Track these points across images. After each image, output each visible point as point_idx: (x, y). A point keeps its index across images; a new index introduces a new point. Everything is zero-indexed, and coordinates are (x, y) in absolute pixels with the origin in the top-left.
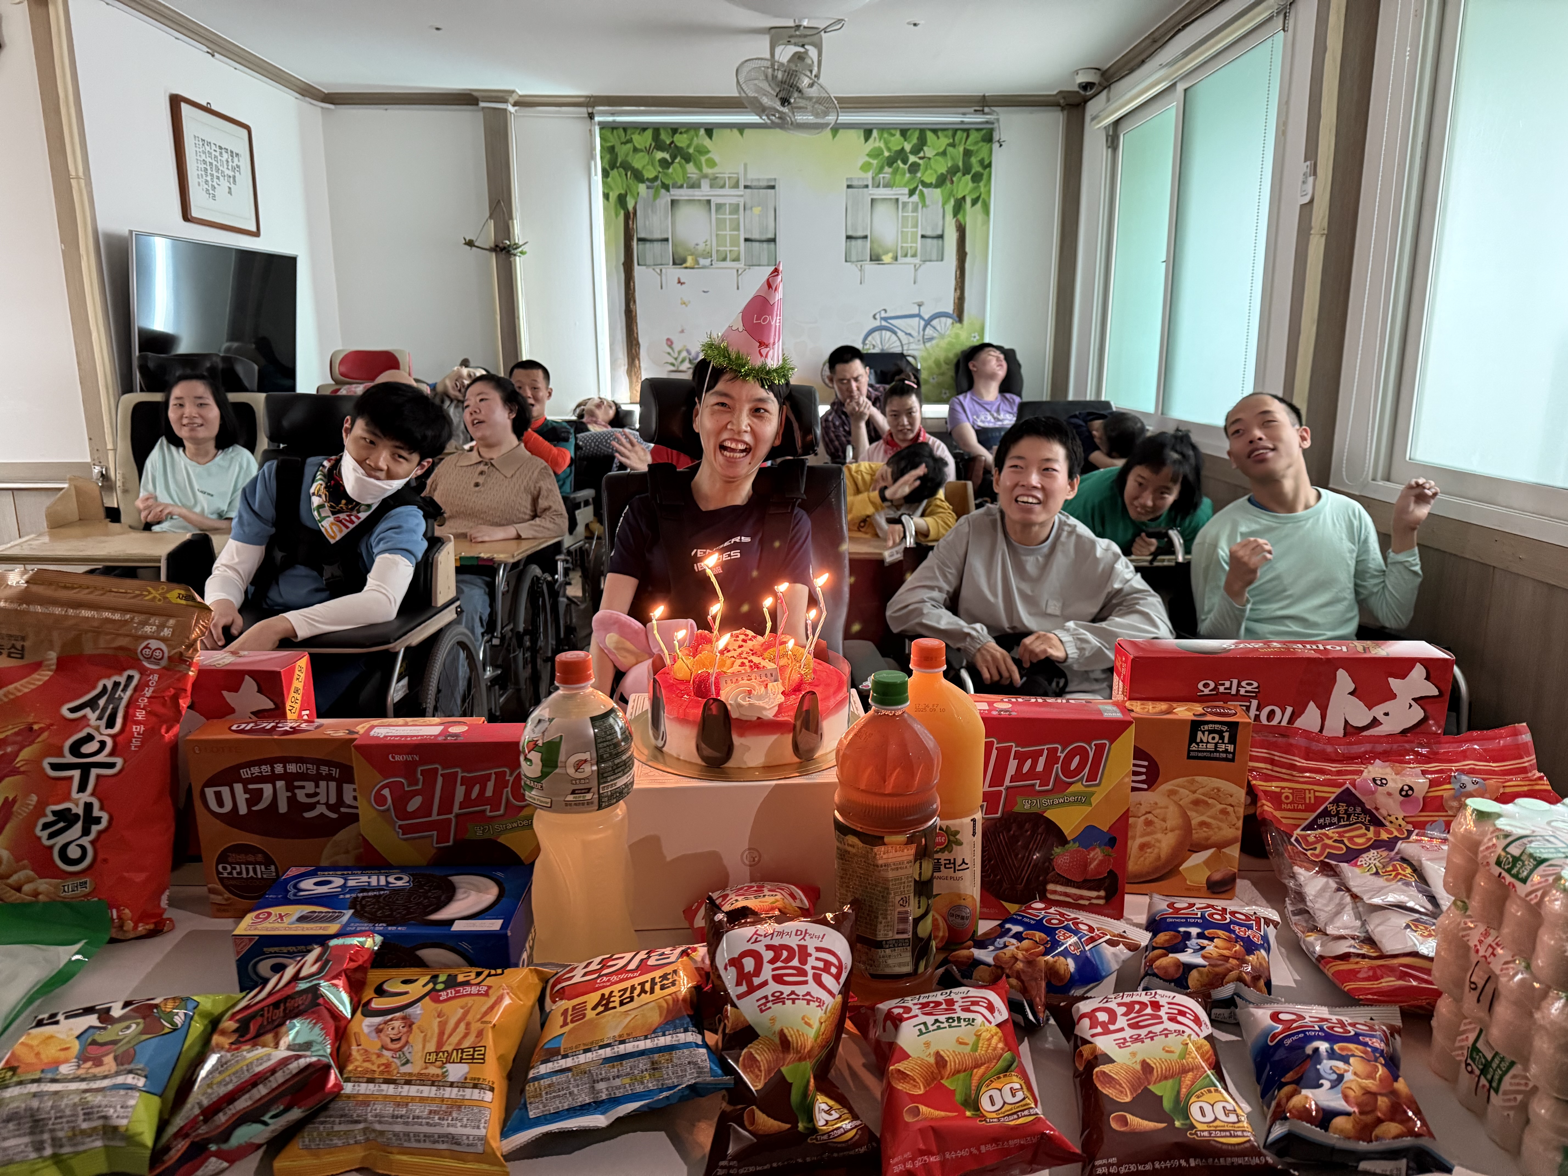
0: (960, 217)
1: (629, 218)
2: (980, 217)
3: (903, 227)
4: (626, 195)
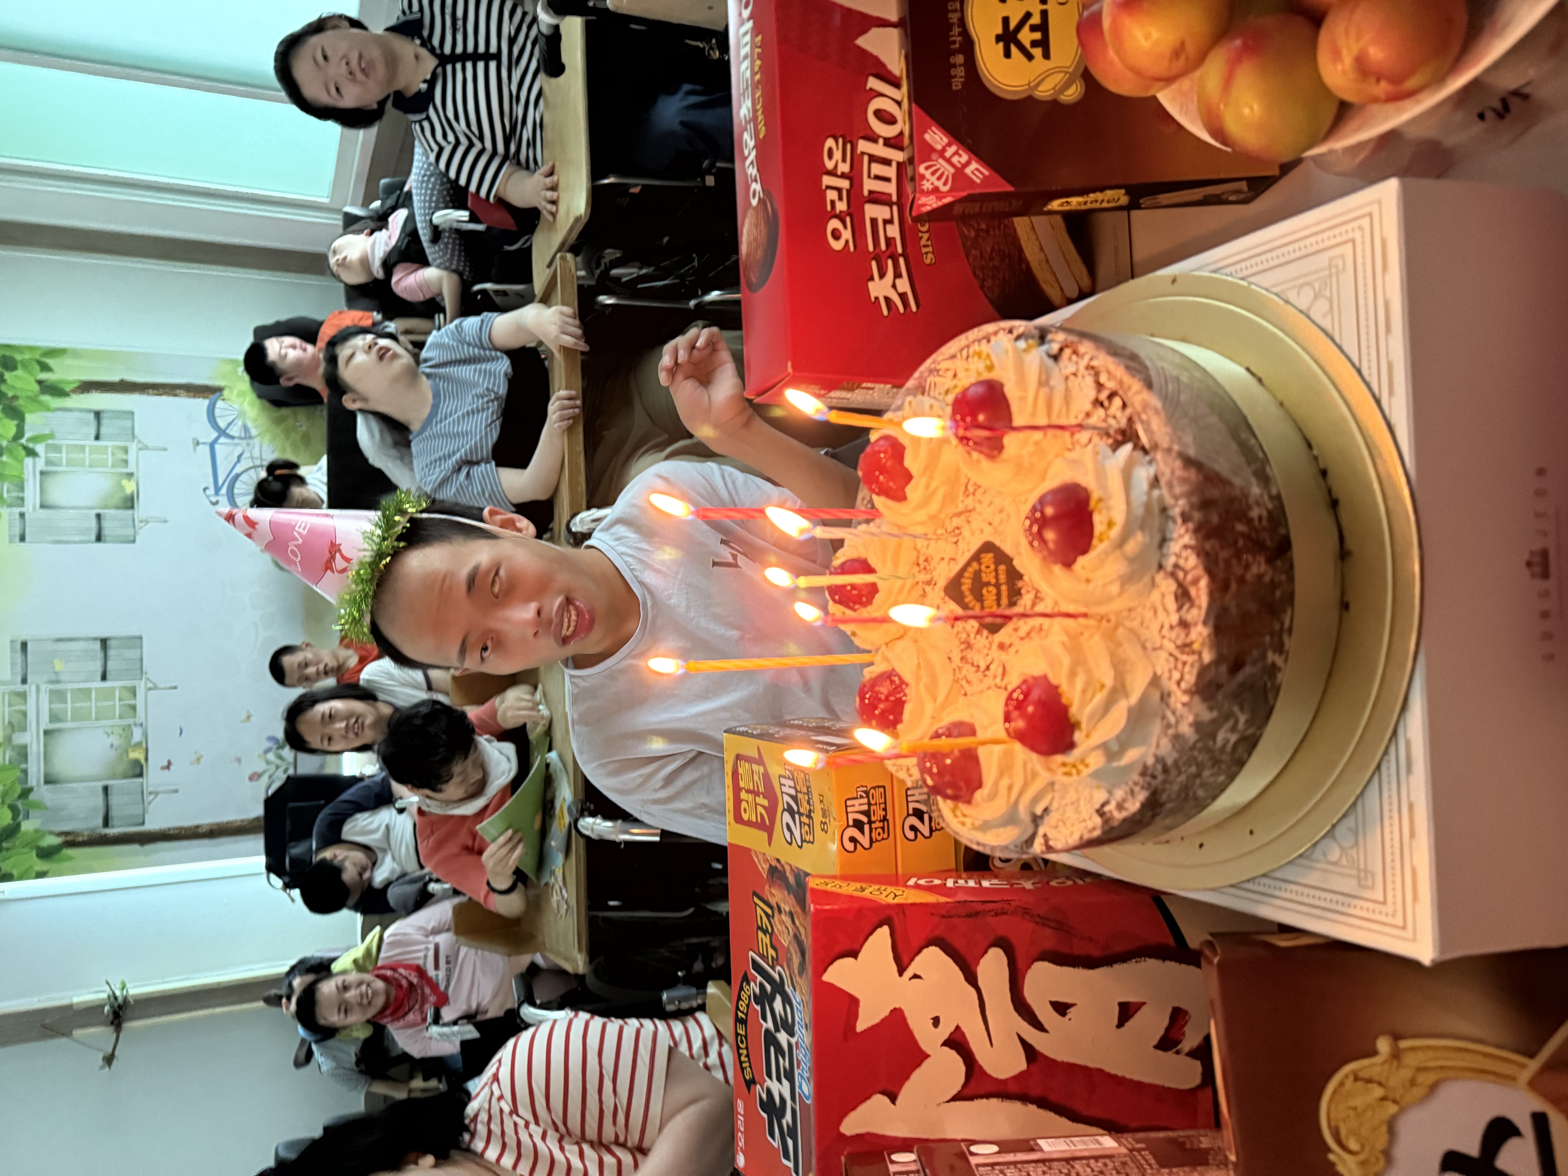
0: (68, 388)
1: (72, 841)
2: (68, 361)
3: (83, 465)
4: (38, 847)
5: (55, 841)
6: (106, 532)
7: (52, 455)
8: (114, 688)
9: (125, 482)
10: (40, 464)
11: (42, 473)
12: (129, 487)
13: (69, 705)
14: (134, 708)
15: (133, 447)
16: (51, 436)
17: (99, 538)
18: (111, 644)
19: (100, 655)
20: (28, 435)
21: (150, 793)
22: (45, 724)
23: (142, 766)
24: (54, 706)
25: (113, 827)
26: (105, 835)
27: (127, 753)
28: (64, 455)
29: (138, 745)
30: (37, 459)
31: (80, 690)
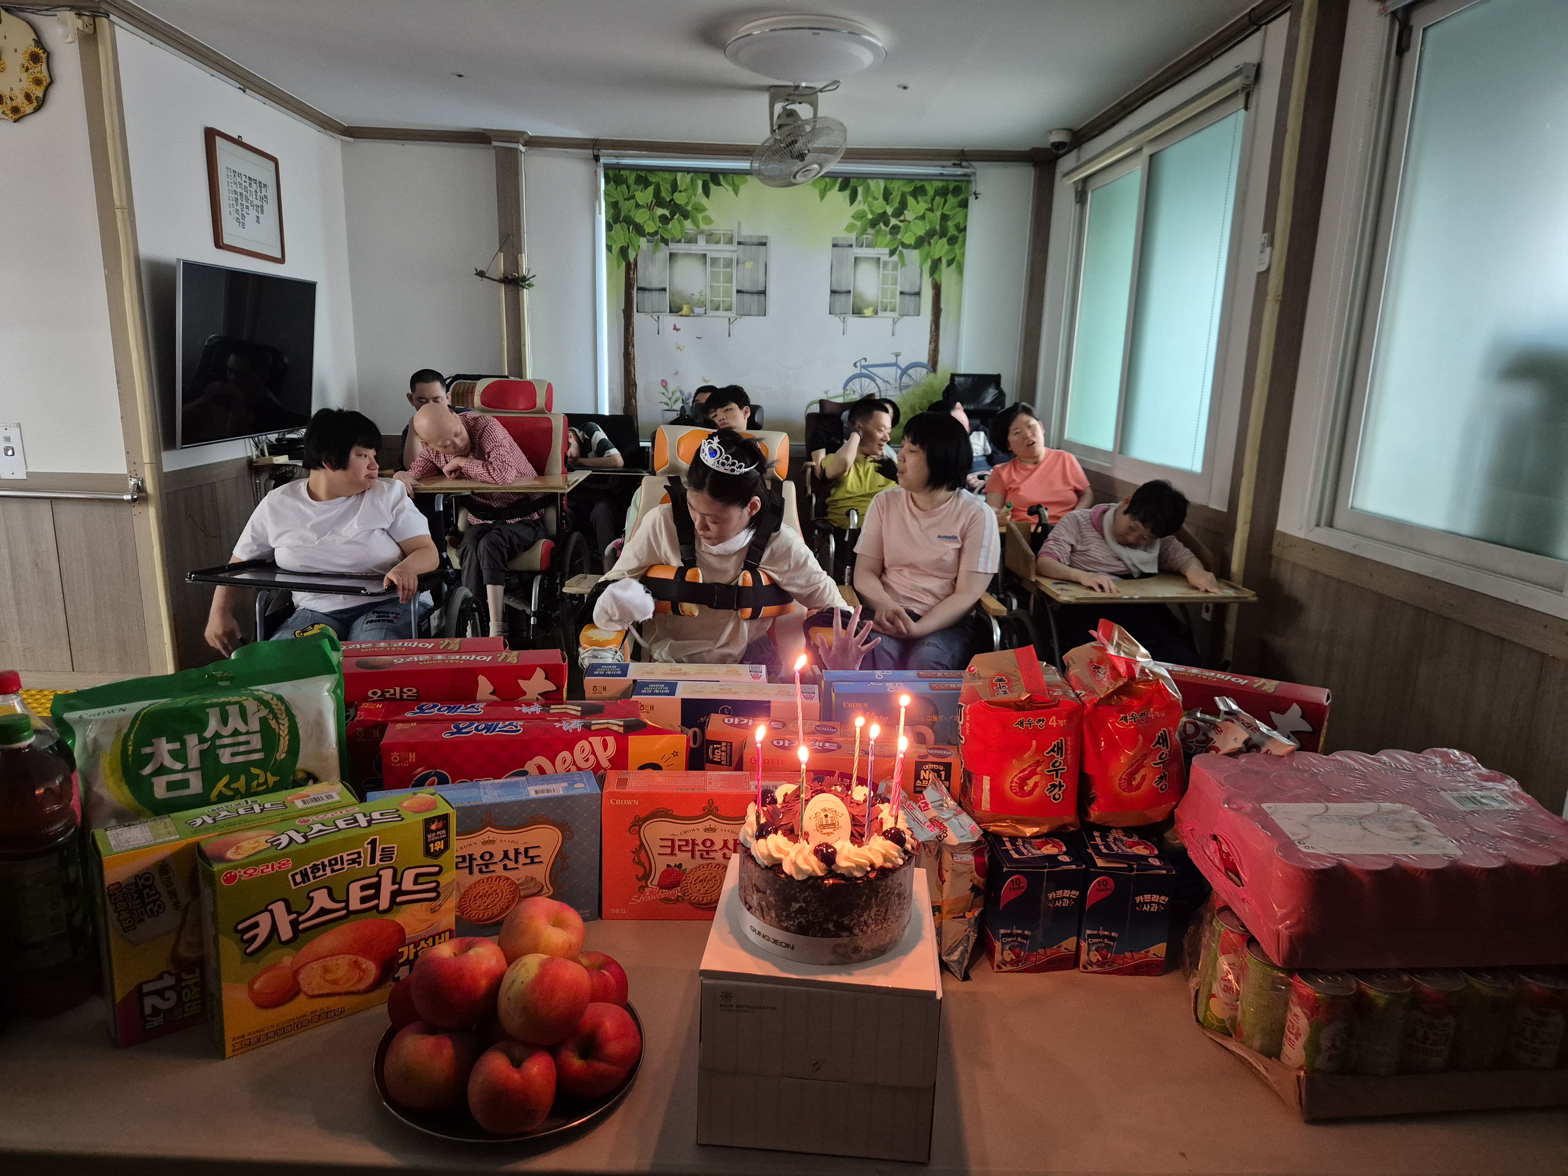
0: (936, 276)
1: (630, 268)
2: (955, 277)
3: (883, 284)
4: (627, 248)
5: (631, 258)
6: (837, 296)
7: (890, 266)
8: (731, 297)
9: (871, 309)
10: (885, 258)
11: (879, 259)
12: (868, 312)
13: (721, 270)
14: (717, 309)
15: (895, 315)
16: (903, 265)
17: (833, 292)
18: (762, 297)
19: (755, 289)
20: (904, 251)
22: (710, 255)
28: (890, 272)
31: (732, 276)
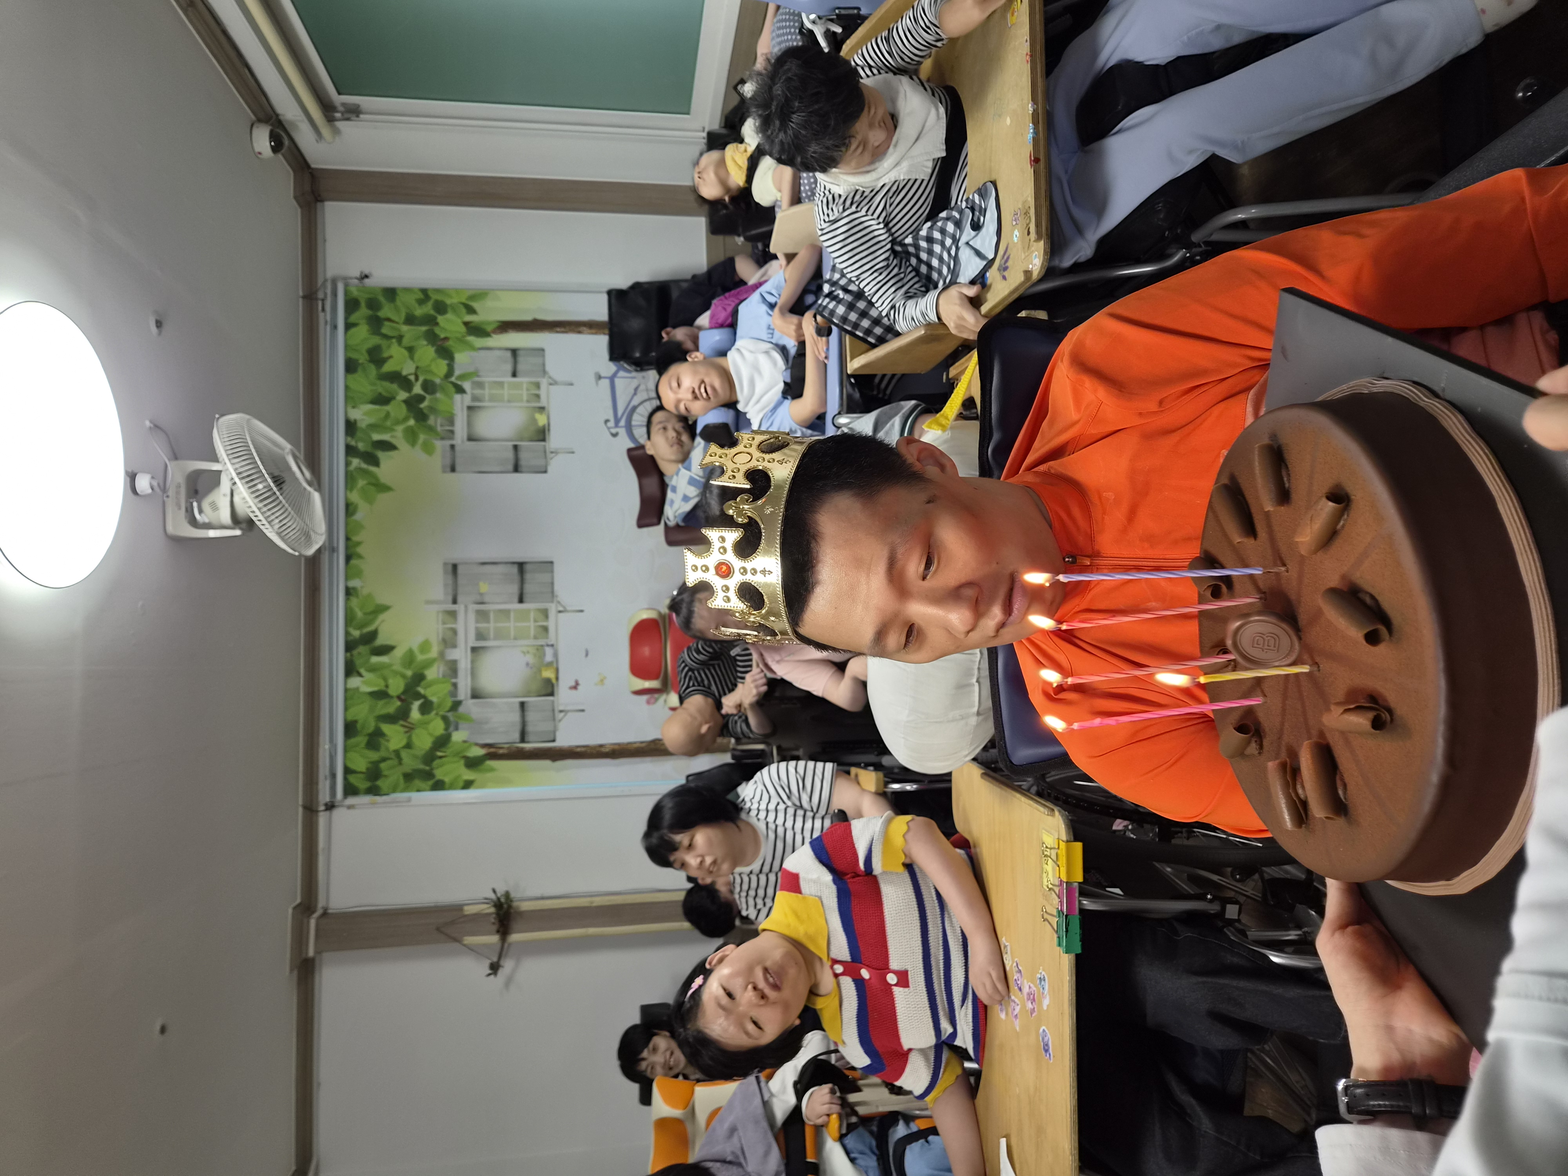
0: (489, 328)
1: (495, 753)
2: (489, 303)
3: (502, 401)
4: (466, 758)
5: (480, 752)
6: (523, 463)
7: (478, 392)
8: (529, 611)
9: (537, 416)
10: (467, 399)
11: (470, 408)
12: (541, 420)
13: (492, 625)
14: (546, 629)
15: (544, 382)
16: (476, 373)
17: (516, 469)
18: (528, 567)
19: (517, 577)
20: (457, 372)
21: (561, 711)
22: (472, 642)
23: (553, 685)
24: (480, 625)
25: (528, 742)
26: (522, 749)
27: (540, 671)
28: (487, 392)
29: (550, 664)
30: (464, 395)
31: (501, 611)
